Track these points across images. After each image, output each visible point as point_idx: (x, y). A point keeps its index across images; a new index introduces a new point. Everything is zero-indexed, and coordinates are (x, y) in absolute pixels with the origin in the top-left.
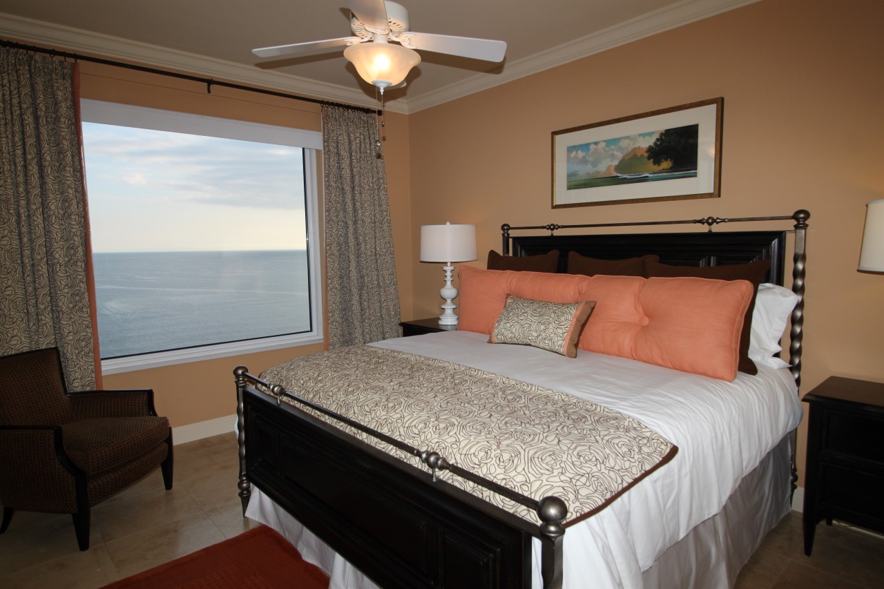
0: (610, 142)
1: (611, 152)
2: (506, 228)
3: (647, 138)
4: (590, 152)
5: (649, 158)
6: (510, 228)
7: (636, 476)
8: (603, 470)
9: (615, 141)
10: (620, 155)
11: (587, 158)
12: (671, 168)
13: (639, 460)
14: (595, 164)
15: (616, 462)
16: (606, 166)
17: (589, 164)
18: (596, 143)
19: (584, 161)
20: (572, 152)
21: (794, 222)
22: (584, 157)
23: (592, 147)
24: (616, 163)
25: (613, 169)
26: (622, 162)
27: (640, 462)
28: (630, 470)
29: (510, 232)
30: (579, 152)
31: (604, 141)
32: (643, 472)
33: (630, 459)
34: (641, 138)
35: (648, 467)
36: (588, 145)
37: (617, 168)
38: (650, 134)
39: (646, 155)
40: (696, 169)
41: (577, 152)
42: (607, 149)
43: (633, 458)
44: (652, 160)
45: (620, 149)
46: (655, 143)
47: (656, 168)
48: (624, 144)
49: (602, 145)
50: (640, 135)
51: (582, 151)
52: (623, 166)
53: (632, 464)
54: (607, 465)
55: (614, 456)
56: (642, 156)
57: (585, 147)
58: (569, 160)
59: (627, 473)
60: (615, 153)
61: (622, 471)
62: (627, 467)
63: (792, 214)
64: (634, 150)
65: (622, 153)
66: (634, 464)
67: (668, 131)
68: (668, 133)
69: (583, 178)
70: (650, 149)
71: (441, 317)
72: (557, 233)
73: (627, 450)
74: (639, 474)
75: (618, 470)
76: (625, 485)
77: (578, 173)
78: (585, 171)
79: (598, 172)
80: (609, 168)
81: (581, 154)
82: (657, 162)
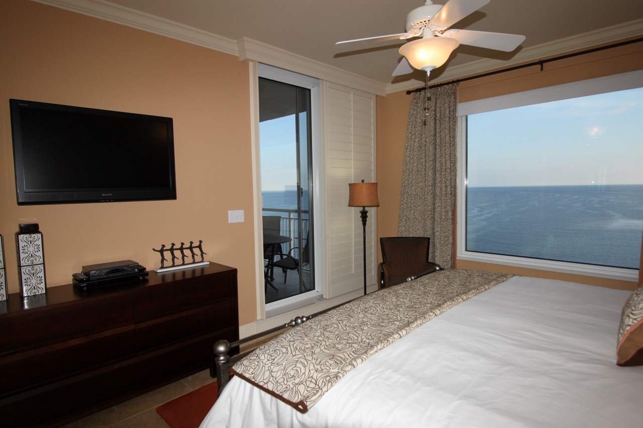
7: (276, 392)
8: (267, 366)
13: (288, 387)
15: (277, 371)
27: (286, 388)
28: (279, 384)
32: (281, 394)
33: (285, 380)
35: (286, 396)
43: (287, 381)
53: (282, 383)
54: (272, 367)
55: (282, 368)
59: (275, 383)
61: (275, 380)
62: (280, 381)
66: (283, 385)
73: (292, 374)
74: (278, 393)
75: (273, 376)
76: (265, 386)
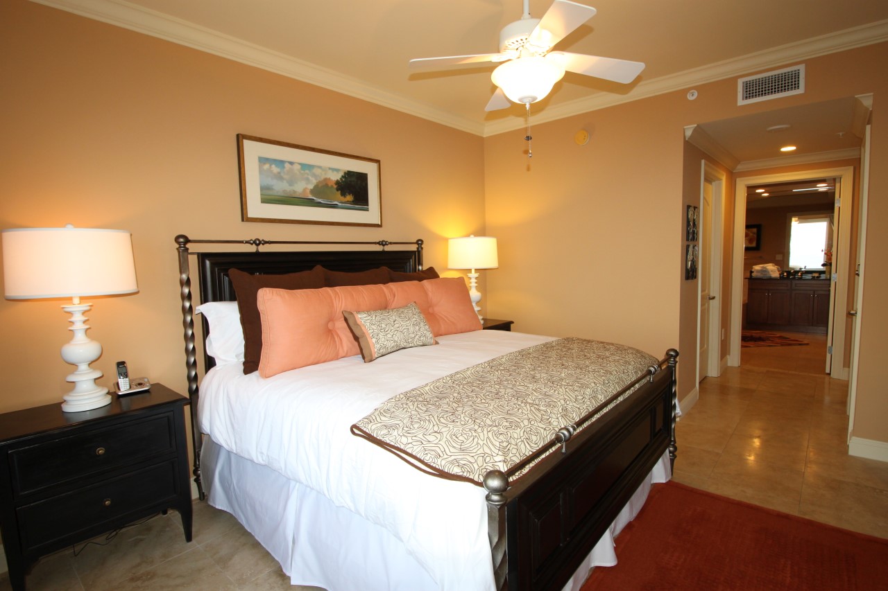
0: (305, 166)
1: (306, 176)
2: (183, 242)
3: (335, 172)
4: (285, 170)
5: (337, 190)
6: (187, 241)
9: (310, 167)
10: (313, 182)
11: (282, 174)
12: (353, 201)
14: (291, 183)
16: (303, 187)
17: (285, 181)
18: (291, 163)
19: (279, 177)
20: (265, 164)
21: (416, 246)
22: (279, 173)
23: (287, 165)
24: (311, 187)
25: (308, 191)
26: (316, 187)
29: (188, 246)
30: (273, 166)
31: (300, 164)
34: (330, 171)
36: (282, 162)
37: (312, 192)
38: (337, 170)
39: (335, 186)
40: (368, 205)
41: (270, 166)
42: (302, 172)
44: (340, 192)
45: (314, 176)
46: (341, 179)
47: (342, 199)
48: (317, 171)
49: (297, 167)
50: (330, 169)
51: (277, 166)
52: (317, 190)
56: (332, 186)
57: (280, 163)
58: (261, 171)
60: (310, 177)
63: (415, 241)
64: (326, 179)
65: (316, 179)
67: (349, 172)
68: (349, 174)
69: (279, 194)
70: (337, 183)
71: (66, 398)
72: (262, 249)
77: (274, 187)
78: (280, 187)
79: (295, 192)
80: (305, 190)
81: (275, 169)
82: (343, 194)
